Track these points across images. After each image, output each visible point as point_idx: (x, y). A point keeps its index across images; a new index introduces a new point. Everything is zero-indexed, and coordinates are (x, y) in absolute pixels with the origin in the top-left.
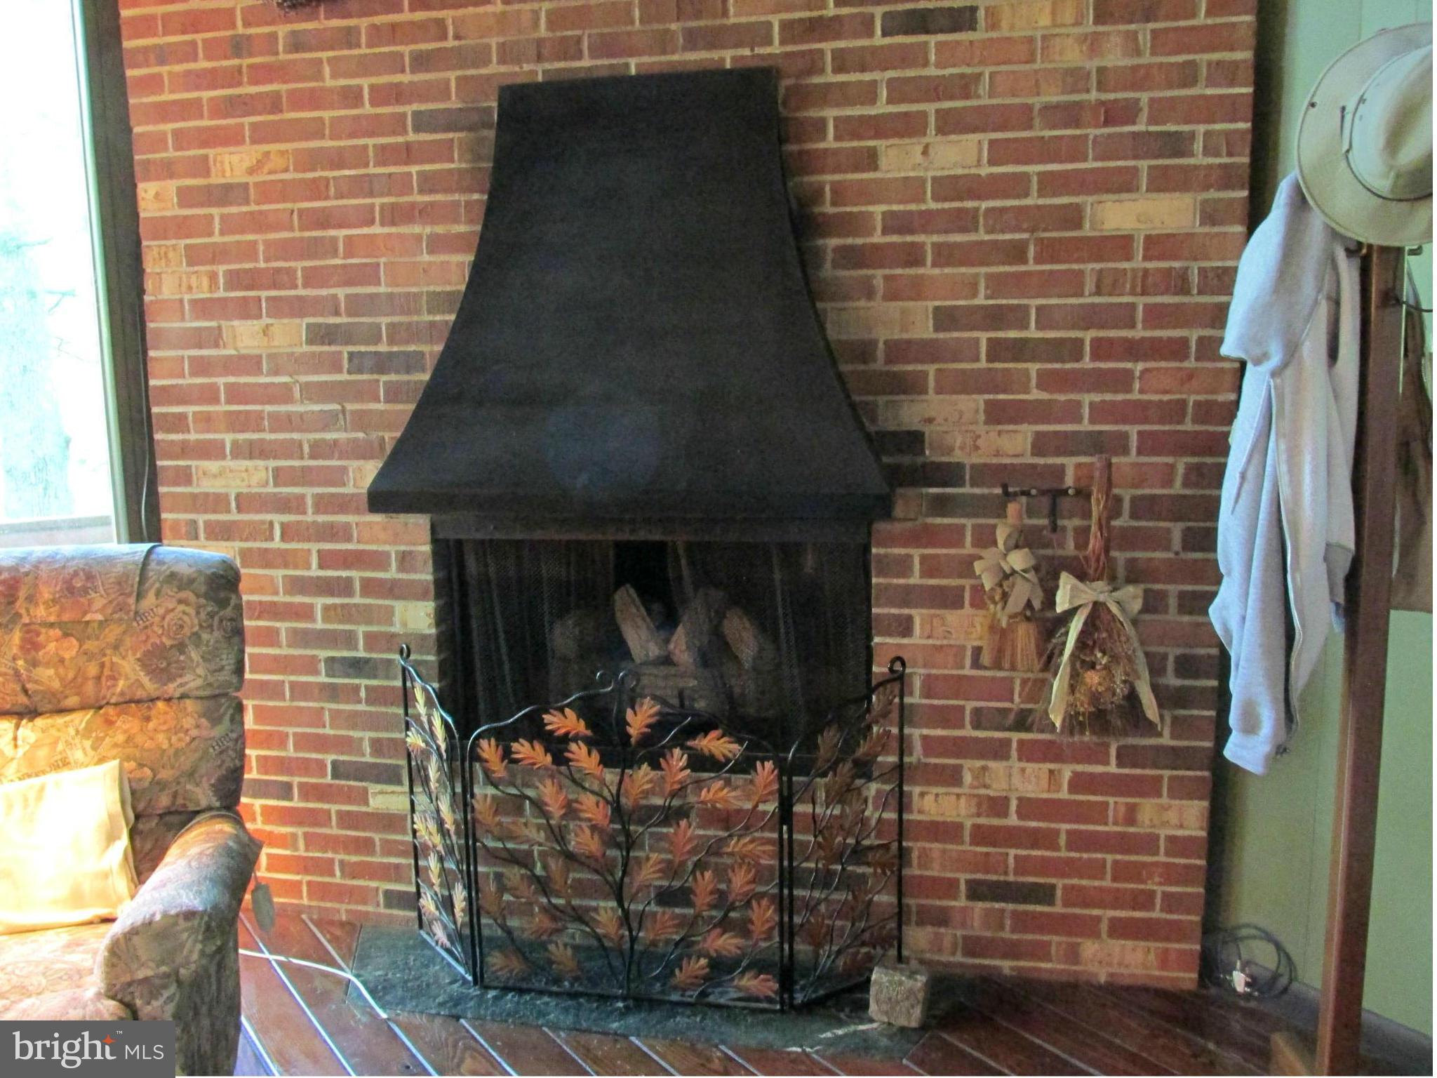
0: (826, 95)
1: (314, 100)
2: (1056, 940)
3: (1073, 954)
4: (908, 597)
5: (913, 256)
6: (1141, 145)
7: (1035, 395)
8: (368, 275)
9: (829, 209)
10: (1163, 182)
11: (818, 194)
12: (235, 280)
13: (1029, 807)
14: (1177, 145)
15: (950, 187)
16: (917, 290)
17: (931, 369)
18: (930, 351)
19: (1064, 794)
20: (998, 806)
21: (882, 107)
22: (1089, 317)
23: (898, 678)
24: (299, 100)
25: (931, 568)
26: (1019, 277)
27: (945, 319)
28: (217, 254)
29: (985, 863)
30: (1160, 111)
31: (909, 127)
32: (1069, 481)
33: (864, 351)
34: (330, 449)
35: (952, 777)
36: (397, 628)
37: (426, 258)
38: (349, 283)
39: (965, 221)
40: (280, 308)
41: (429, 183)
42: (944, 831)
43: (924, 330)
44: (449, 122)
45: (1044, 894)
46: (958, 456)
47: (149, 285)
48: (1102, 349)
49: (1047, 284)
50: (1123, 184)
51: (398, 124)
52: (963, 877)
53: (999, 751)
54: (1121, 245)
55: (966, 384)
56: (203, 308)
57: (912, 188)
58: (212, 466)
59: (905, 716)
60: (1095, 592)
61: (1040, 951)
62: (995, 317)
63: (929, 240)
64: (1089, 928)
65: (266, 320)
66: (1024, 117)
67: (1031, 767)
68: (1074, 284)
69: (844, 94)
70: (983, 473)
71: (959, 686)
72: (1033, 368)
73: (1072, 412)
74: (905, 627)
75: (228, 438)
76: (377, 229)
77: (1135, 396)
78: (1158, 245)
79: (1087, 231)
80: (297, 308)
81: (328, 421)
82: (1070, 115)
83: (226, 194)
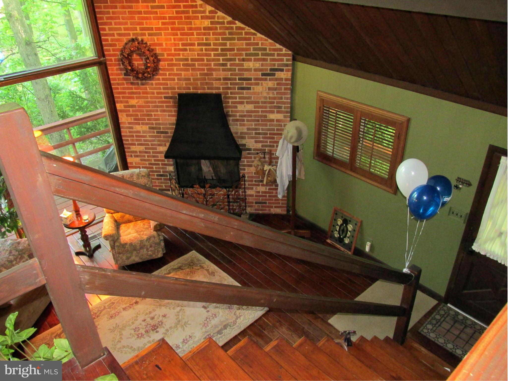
0: (229, 98)
1: (147, 93)
2: (267, 209)
3: (270, 210)
4: (244, 165)
5: (243, 120)
6: (275, 107)
7: (261, 139)
8: (158, 120)
9: (230, 113)
10: (278, 112)
11: (228, 112)
12: (135, 119)
13: (263, 192)
14: (280, 107)
15: (248, 111)
16: (244, 125)
17: (247, 136)
18: (246, 133)
19: (268, 191)
20: (259, 192)
21: (238, 100)
22: (269, 130)
23: (244, 176)
24: (144, 93)
25: (248, 162)
26: (259, 124)
27: (248, 129)
28: (131, 115)
29: (257, 199)
30: (278, 103)
31: (242, 103)
32: (267, 151)
33: (237, 133)
34: (155, 145)
35: (252, 189)
36: (167, 170)
37: (168, 118)
38: (155, 121)
39: (251, 116)
40: (143, 124)
41: (167, 107)
42: (252, 196)
43: (246, 131)
44: (171, 98)
45: (265, 203)
46: (251, 147)
47: (120, 119)
48: (270, 134)
49: (262, 125)
50: (273, 112)
51: (161, 98)
52: (254, 201)
53: (258, 185)
54: (273, 120)
55: (252, 138)
56: (129, 123)
57: (243, 111)
58: (134, 147)
59: (245, 181)
60: (270, 167)
61: (266, 210)
62: (256, 129)
63: (245, 118)
64: (272, 207)
65: (141, 126)
66: (258, 103)
67: (263, 187)
68: (266, 125)
69: (232, 98)
70: (255, 150)
71: (252, 177)
72: (261, 136)
73: (267, 142)
74: (244, 170)
75: (136, 143)
76: (159, 113)
77: (275, 140)
78: (278, 121)
79: (268, 118)
80: (147, 124)
81: (154, 141)
82: (265, 103)
83: (133, 106)
